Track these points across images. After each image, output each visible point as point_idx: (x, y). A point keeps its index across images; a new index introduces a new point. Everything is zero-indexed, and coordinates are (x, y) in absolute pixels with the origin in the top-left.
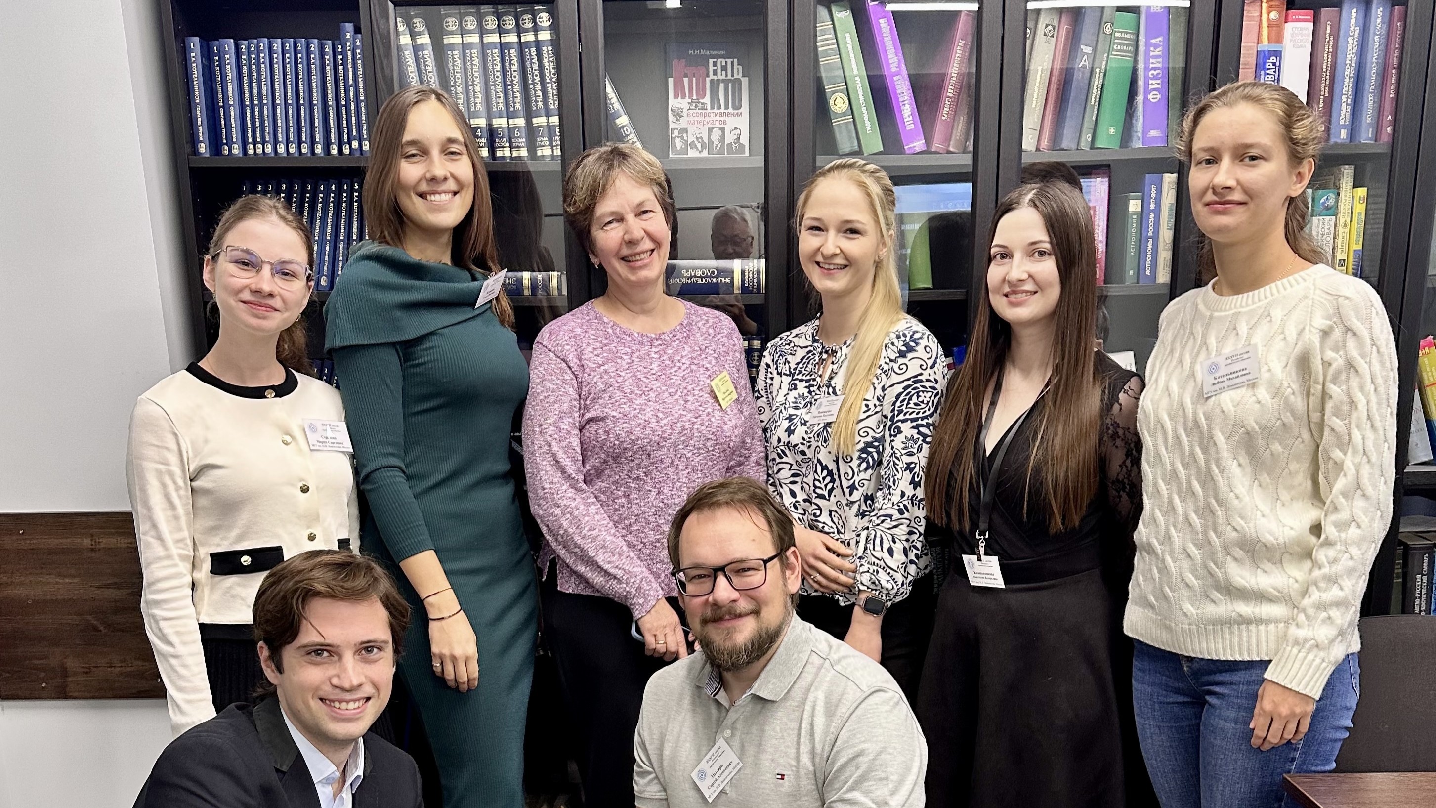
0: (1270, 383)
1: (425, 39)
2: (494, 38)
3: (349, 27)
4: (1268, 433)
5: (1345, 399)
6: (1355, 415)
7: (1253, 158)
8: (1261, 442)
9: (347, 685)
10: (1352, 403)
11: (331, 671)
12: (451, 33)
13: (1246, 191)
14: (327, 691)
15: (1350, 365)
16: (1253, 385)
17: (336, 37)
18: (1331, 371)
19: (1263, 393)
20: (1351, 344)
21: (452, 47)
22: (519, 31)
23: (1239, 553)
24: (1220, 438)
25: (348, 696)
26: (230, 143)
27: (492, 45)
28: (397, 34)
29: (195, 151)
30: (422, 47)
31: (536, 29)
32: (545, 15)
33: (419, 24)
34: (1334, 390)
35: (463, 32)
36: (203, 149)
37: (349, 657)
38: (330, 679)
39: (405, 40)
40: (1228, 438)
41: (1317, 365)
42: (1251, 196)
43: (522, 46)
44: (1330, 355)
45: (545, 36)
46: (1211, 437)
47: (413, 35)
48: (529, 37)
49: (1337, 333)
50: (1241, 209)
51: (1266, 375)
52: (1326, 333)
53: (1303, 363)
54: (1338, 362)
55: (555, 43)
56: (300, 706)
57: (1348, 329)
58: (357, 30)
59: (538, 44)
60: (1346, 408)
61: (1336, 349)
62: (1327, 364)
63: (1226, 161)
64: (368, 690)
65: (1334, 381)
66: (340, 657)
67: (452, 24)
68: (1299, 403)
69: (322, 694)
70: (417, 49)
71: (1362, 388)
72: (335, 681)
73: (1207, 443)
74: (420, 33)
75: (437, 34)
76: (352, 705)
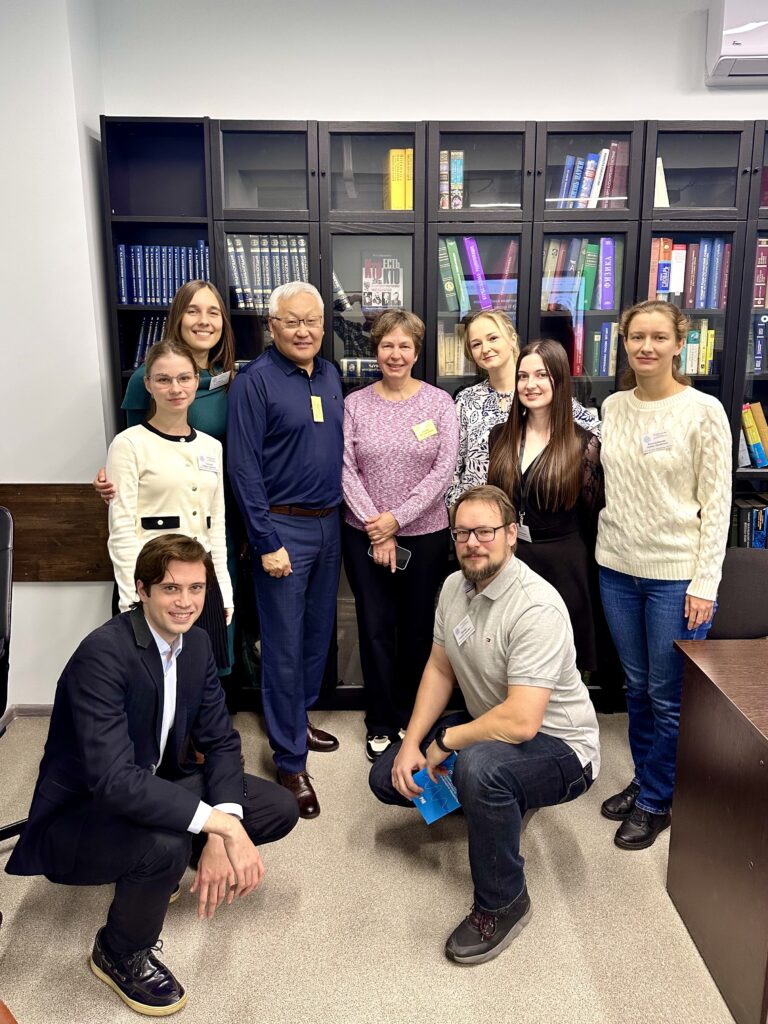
0: (678, 448)
1: (241, 250)
2: (277, 250)
3: (202, 242)
4: (677, 472)
5: (712, 453)
6: (718, 462)
7: (661, 338)
8: (674, 476)
9: (184, 606)
10: (716, 456)
11: (176, 597)
12: (254, 247)
13: (658, 354)
14: (173, 608)
15: (714, 439)
16: (669, 449)
17: (196, 246)
18: (705, 441)
19: (674, 453)
20: (714, 427)
21: (255, 254)
22: (289, 247)
23: (666, 529)
24: (654, 474)
25: (183, 611)
26: (138, 297)
27: (275, 254)
28: (227, 246)
29: (120, 301)
30: (239, 254)
31: (298, 247)
32: (302, 241)
33: (239, 242)
34: (708, 450)
35: (261, 247)
36: (124, 299)
37: (186, 591)
38: (174, 602)
39: (231, 250)
40: (658, 474)
41: (699, 439)
42: (660, 355)
43: (290, 255)
44: (704, 434)
45: (303, 250)
46: (650, 473)
47: (235, 247)
48: (295, 250)
49: (707, 424)
50: (655, 362)
51: (675, 444)
52: (702, 424)
53: (693, 438)
54: (709, 437)
55: (309, 254)
56: (157, 615)
57: (712, 422)
58: (207, 244)
59: (299, 254)
60: (713, 458)
61: (707, 431)
62: (703, 438)
63: (648, 339)
64: (193, 608)
65: (707, 446)
66: (181, 590)
67: (255, 242)
68: (689, 457)
69: (170, 610)
70: (237, 255)
71: (721, 449)
72: (178, 603)
73: (647, 475)
74: (238, 247)
75: (247, 247)
76: (184, 616)
